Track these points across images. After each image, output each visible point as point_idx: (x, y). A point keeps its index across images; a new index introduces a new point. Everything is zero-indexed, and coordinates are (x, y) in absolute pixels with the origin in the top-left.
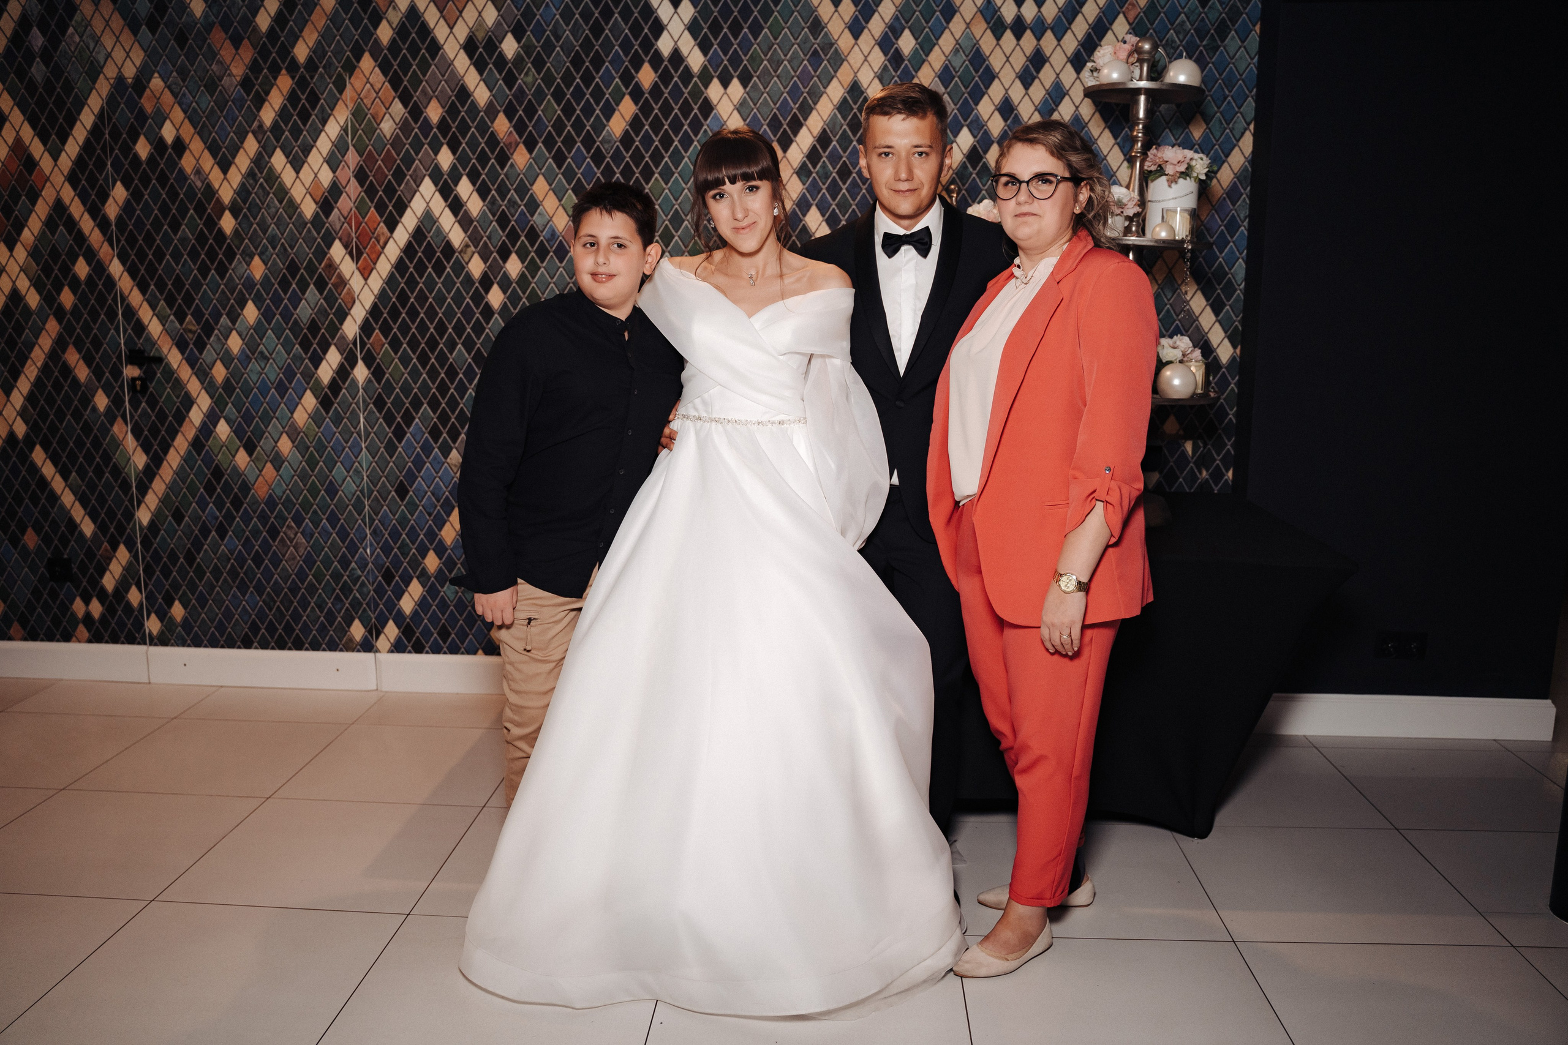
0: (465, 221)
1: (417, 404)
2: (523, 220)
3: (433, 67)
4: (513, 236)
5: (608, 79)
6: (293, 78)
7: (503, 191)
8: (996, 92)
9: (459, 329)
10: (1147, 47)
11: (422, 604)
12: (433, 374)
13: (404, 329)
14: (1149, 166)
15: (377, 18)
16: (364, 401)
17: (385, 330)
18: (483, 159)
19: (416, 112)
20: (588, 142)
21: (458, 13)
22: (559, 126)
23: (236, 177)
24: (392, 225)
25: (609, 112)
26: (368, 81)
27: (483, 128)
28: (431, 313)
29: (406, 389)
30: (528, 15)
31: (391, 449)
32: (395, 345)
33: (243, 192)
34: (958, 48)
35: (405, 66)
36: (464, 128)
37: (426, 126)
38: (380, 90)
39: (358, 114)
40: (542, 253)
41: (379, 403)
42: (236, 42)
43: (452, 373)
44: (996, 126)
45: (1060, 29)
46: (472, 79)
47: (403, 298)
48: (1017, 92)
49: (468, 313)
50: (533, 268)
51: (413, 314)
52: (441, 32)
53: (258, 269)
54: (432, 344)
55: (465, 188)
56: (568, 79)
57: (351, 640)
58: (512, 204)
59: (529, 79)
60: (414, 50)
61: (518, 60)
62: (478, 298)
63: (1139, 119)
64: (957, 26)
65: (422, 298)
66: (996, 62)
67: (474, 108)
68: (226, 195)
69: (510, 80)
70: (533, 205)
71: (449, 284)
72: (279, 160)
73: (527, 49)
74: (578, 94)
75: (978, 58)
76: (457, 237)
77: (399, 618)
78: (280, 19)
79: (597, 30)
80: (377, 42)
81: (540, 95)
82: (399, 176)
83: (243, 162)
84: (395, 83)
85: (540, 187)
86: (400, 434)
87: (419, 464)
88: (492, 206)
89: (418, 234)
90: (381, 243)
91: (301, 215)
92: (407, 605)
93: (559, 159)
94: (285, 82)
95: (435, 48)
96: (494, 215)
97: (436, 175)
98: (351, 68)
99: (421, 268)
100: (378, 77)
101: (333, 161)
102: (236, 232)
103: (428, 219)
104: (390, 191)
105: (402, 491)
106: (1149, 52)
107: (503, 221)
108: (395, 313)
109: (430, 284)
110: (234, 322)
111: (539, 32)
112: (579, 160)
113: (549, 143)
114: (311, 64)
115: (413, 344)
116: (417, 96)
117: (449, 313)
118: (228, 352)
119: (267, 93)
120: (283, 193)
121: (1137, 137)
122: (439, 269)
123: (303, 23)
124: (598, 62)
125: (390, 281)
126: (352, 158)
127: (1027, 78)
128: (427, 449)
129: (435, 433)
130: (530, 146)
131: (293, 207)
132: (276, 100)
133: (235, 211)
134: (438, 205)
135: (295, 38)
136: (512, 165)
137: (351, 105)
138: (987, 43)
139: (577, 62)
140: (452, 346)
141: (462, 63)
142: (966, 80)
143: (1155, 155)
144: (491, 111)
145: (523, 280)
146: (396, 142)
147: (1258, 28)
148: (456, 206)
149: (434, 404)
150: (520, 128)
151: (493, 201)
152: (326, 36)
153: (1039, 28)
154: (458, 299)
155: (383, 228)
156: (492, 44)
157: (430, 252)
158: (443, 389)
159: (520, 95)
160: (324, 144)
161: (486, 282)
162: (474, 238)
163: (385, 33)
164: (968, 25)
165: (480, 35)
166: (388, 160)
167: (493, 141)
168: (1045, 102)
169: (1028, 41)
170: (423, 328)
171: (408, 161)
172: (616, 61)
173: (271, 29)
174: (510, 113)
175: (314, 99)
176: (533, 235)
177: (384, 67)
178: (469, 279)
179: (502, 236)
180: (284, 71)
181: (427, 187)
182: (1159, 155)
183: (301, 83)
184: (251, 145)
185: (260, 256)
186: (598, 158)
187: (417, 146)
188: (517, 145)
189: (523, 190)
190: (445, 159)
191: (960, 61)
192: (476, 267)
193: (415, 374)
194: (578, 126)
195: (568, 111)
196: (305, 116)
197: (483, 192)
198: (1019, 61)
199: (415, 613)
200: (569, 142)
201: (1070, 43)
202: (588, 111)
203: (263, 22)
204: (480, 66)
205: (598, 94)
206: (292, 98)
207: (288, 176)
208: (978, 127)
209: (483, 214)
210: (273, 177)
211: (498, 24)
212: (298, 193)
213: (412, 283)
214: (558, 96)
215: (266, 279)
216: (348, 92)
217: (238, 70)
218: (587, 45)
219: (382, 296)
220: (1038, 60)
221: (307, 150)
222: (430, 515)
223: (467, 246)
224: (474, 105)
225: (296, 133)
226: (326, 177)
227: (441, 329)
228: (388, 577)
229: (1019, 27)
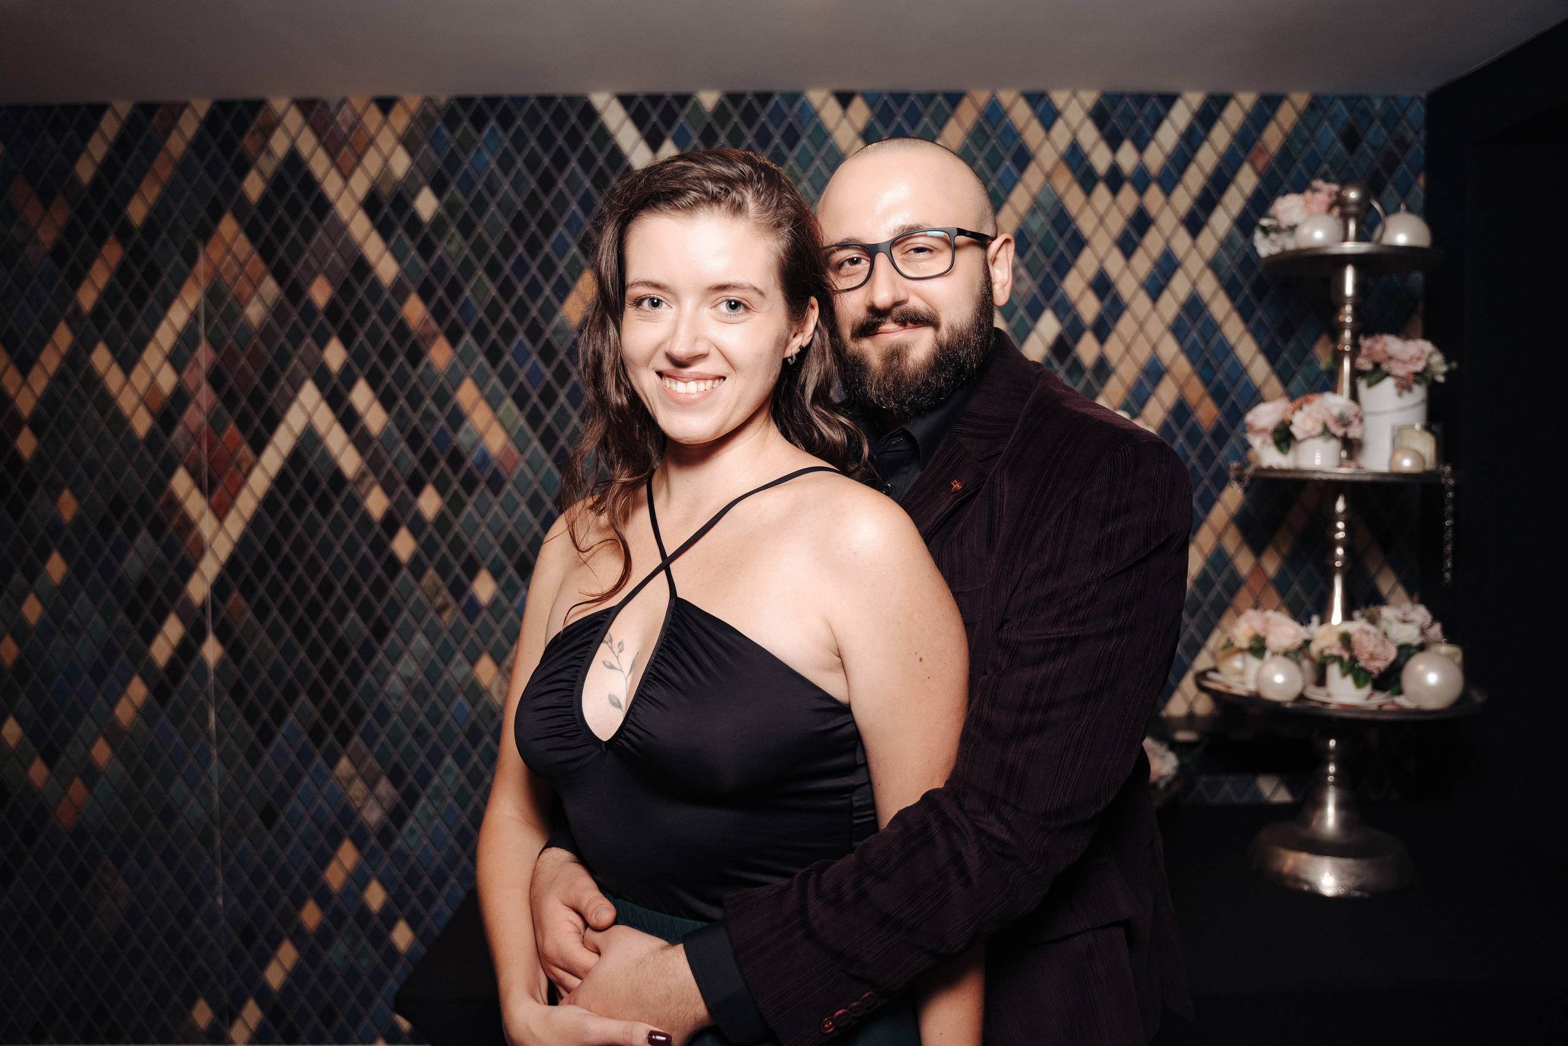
0: (360, 439)
1: (291, 694)
2: (443, 439)
3: (320, 233)
4: (429, 461)
5: (561, 248)
6: (124, 246)
7: (415, 399)
8: (1087, 263)
9: (352, 589)
10: (1353, 195)
11: (296, 975)
12: (314, 652)
13: (275, 589)
14: (1365, 364)
15: (243, 167)
16: (216, 690)
17: (248, 591)
18: (388, 355)
19: (295, 292)
20: (534, 332)
21: (354, 160)
22: (494, 311)
23: (39, 381)
24: (259, 446)
25: (563, 291)
26: (229, 250)
27: (389, 313)
28: (313, 567)
29: (276, 673)
30: (452, 162)
31: (254, 757)
32: (261, 612)
33: (49, 400)
34: (1036, 206)
35: (281, 230)
36: (361, 314)
37: (309, 309)
38: (246, 261)
39: (214, 294)
40: (469, 484)
41: (238, 693)
42: (46, 197)
43: (341, 650)
44: (1089, 308)
45: (1170, 179)
46: (374, 248)
47: (273, 547)
48: (1115, 264)
49: (364, 567)
50: (455, 505)
51: (287, 568)
52: (331, 185)
53: (68, 506)
54: (314, 610)
55: (361, 396)
56: (506, 247)
57: (193, 1027)
58: (428, 417)
59: (453, 248)
60: (294, 209)
61: (438, 222)
62: (381, 546)
63: (1346, 297)
64: (1033, 178)
65: (300, 547)
66: (1086, 224)
67: (376, 286)
68: (25, 404)
69: (426, 249)
70: (457, 418)
71: (338, 527)
72: (101, 357)
73: (450, 207)
74: (521, 268)
75: (1062, 220)
76: (350, 462)
77: (263, 995)
78: (108, 168)
79: (547, 183)
80: (243, 198)
81: (467, 269)
82: (270, 378)
83: (50, 360)
84: (266, 253)
85: (467, 394)
86: (266, 736)
87: (293, 778)
88: (399, 420)
89: (296, 458)
90: (244, 470)
91: (131, 432)
92: (275, 976)
93: (494, 355)
94: (113, 252)
95: (323, 206)
96: (402, 431)
97: (322, 377)
98: (206, 233)
99: (298, 505)
100: (242, 246)
101: (177, 359)
102: (38, 455)
103: (310, 438)
104: (257, 399)
105: (269, 816)
106: (1358, 203)
107: (415, 440)
108: (261, 568)
109: (312, 527)
110: (31, 579)
111: (467, 184)
112: (521, 356)
113: (480, 333)
114: (150, 227)
115: (287, 610)
116: (297, 270)
117: (339, 568)
118: (22, 622)
119: (88, 266)
120: (106, 402)
121: (1344, 323)
122: (325, 506)
123: (140, 173)
124: (548, 225)
125: (255, 523)
126: (204, 355)
127: (1127, 245)
128: (305, 757)
129: (317, 734)
130: (453, 338)
131: (120, 421)
132: (100, 276)
133: (37, 425)
134: (324, 419)
135: (129, 193)
136: (429, 366)
137: (204, 283)
138: (1074, 199)
139: (519, 224)
140: (341, 612)
141: (360, 226)
142: (1047, 248)
143: (1370, 348)
144: (400, 290)
145: (442, 521)
146: (266, 332)
147: (1421, 181)
148: (349, 419)
149: (315, 694)
150: (439, 313)
151: (401, 414)
152: (171, 191)
153: (1141, 180)
154: (351, 548)
155: (245, 450)
156: (402, 199)
157: (311, 482)
158: (328, 672)
159: (441, 268)
160: (166, 336)
161: (391, 524)
162: (374, 463)
163: (254, 186)
164: (1048, 177)
165: (386, 189)
166: (255, 357)
167: (402, 330)
168: (1152, 277)
169: (1128, 197)
170: (300, 589)
171: (283, 359)
172: (573, 224)
173: (96, 182)
174: (425, 294)
175: (152, 275)
176: (456, 458)
177: (252, 231)
178: (366, 519)
179: (413, 460)
180: (111, 238)
181: (309, 394)
182: (1378, 347)
183: (136, 254)
184: (63, 337)
185: (72, 489)
186: (548, 353)
187: (296, 338)
188: (435, 336)
189: (443, 397)
190: (335, 355)
191: (1039, 224)
192: (377, 503)
193: (288, 652)
194: (521, 310)
195: (506, 290)
196: (139, 298)
197: (386, 400)
198: (1117, 223)
199: (286, 987)
200: (508, 333)
201: (1183, 199)
202: (534, 290)
203: (85, 171)
204: (384, 230)
205: (548, 268)
206: (122, 273)
207: (114, 379)
208: (1065, 310)
209: (386, 432)
210: (93, 381)
211: (410, 175)
212: (127, 402)
213: (286, 526)
214: (493, 270)
215: (78, 520)
216: (201, 266)
217: (47, 236)
218: (533, 202)
219: (243, 545)
220: (1141, 222)
221: (141, 343)
222: (308, 848)
223: (363, 475)
224: (376, 284)
225: (127, 320)
226: (167, 380)
227: (327, 589)
228: (248, 936)
229: (1115, 179)
